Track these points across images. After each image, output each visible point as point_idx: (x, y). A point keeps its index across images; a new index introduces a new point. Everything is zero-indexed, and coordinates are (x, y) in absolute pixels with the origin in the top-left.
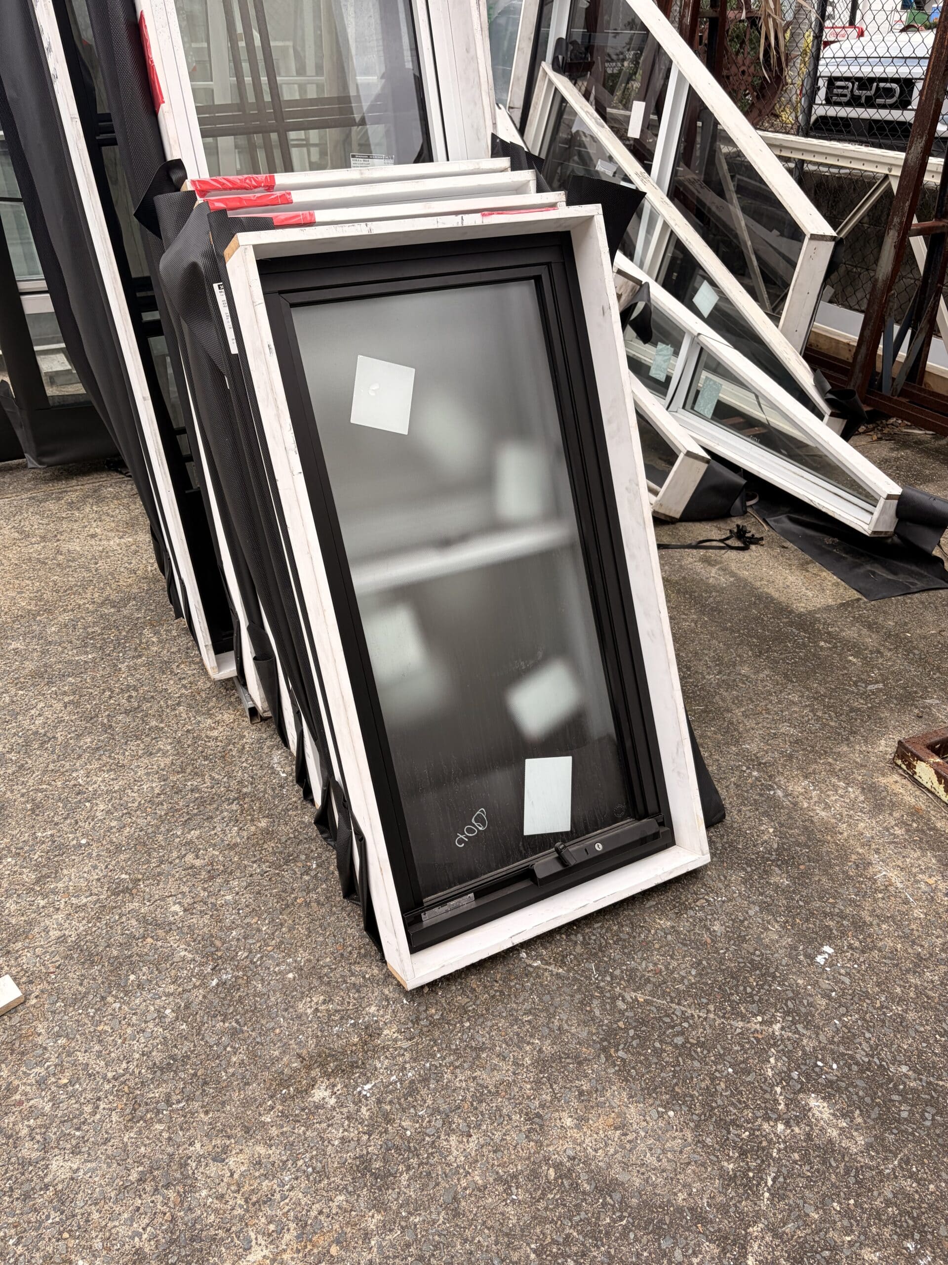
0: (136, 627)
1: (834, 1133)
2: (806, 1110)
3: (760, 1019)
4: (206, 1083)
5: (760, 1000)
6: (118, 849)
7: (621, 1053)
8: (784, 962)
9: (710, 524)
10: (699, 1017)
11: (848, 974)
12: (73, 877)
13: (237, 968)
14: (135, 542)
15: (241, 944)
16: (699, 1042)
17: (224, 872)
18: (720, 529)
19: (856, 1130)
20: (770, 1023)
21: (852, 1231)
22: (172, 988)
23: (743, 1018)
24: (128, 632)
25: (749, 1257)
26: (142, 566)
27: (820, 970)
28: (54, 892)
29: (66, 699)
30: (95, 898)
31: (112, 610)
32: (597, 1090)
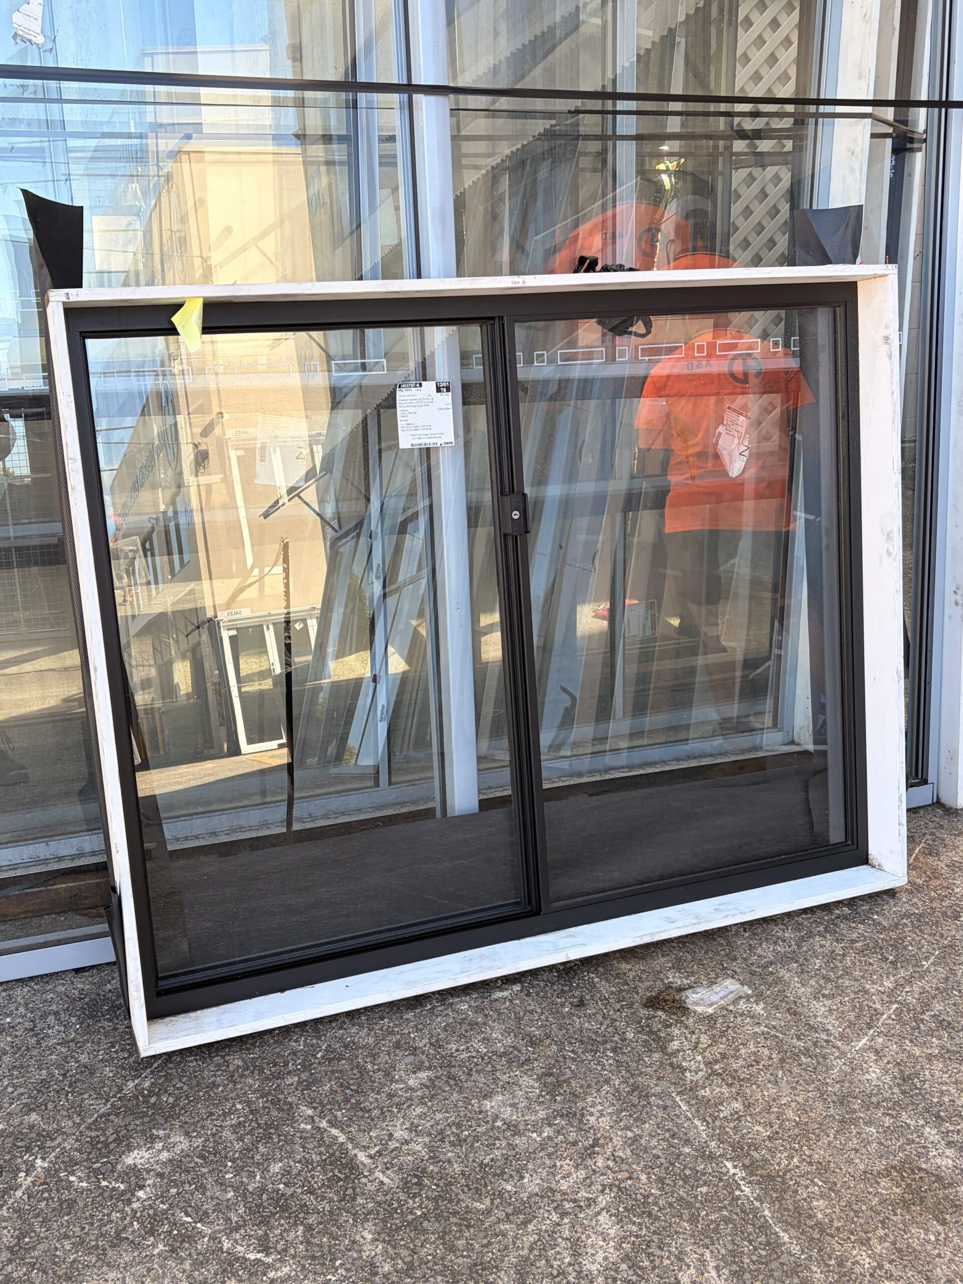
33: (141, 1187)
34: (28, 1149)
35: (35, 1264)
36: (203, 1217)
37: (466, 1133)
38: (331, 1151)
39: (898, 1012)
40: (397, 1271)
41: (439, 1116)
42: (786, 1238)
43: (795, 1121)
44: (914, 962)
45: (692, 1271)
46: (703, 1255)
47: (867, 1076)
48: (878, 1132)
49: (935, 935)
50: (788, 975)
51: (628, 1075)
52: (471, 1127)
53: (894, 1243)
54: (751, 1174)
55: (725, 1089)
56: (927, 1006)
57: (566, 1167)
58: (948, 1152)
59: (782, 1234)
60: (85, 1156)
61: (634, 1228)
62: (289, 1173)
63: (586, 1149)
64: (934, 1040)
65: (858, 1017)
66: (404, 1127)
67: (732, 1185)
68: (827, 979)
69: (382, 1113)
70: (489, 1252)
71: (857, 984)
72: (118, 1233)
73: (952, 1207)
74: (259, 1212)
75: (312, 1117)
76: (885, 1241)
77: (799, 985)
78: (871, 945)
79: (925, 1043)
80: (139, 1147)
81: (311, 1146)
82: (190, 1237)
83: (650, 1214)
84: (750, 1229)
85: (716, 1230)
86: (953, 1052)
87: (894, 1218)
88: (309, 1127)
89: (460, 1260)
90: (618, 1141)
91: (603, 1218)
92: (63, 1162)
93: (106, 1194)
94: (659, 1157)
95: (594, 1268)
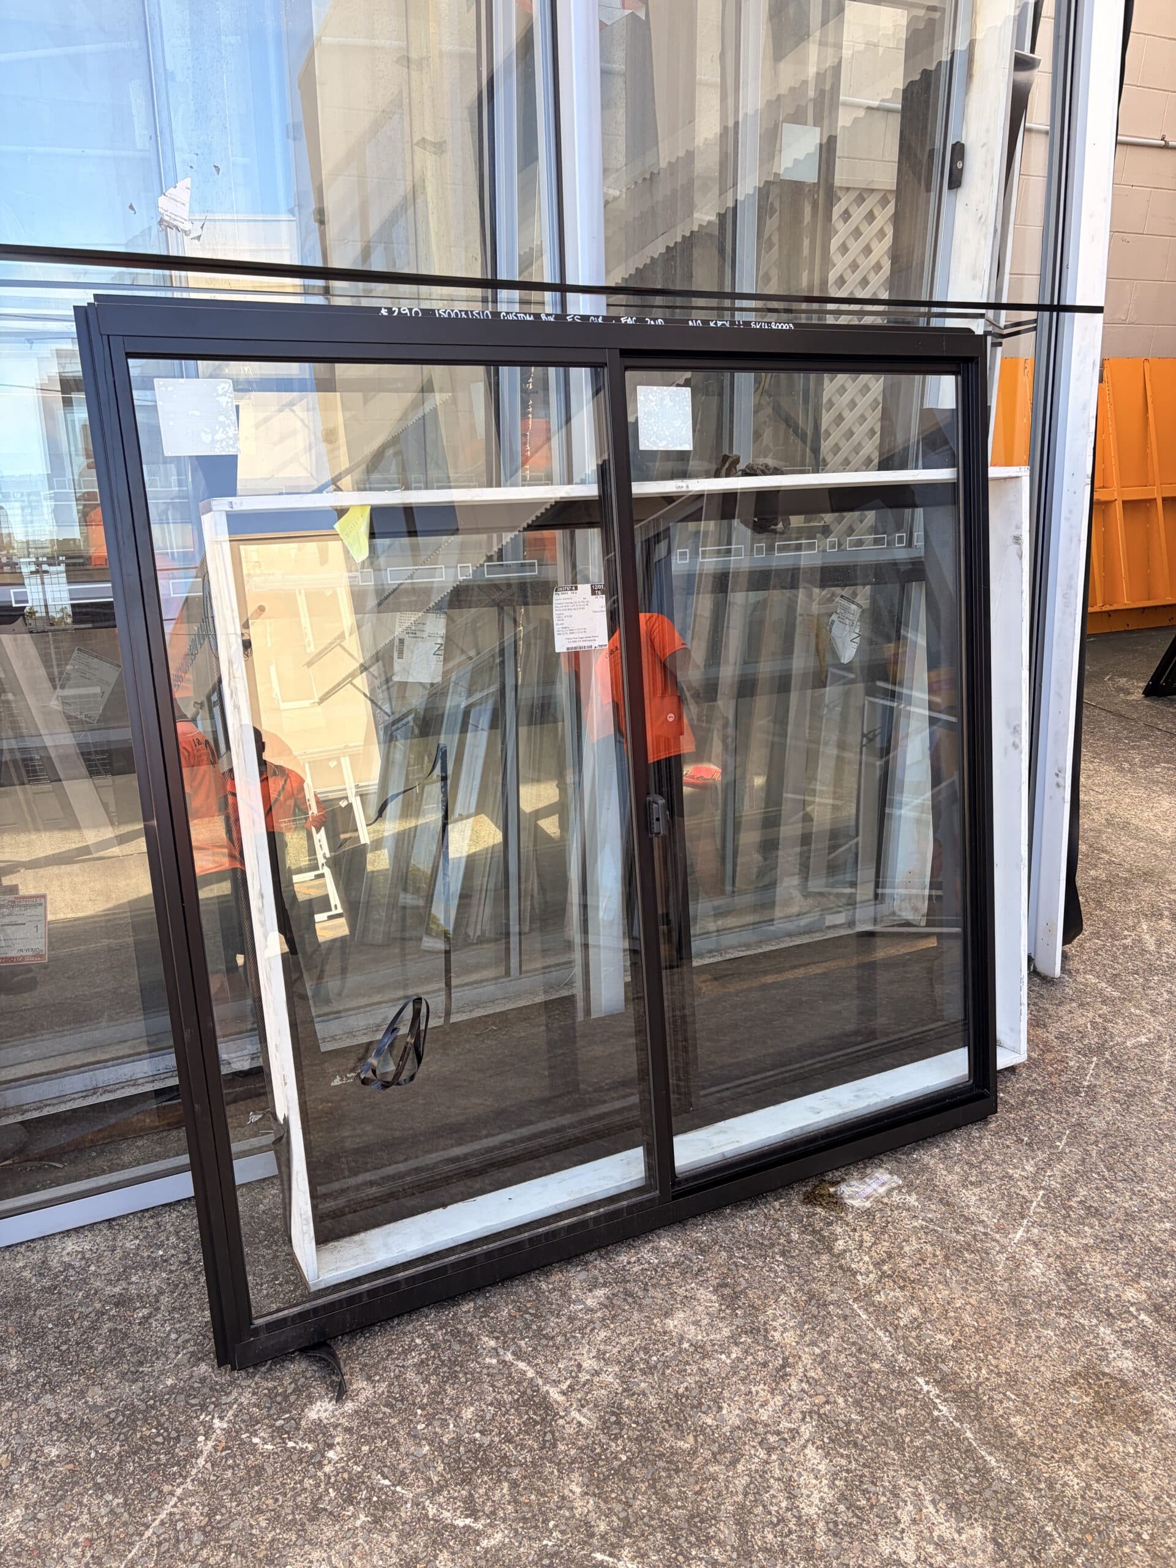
33: (331, 1446)
34: (203, 1407)
35: (231, 1546)
36: (401, 1479)
37: (654, 1358)
38: (522, 1389)
39: (1046, 1199)
40: (614, 1530)
41: (624, 1340)
42: (993, 1463)
43: (974, 1326)
44: (1048, 1143)
45: (910, 1507)
46: (916, 1488)
47: (1032, 1272)
48: (1056, 1335)
49: (1061, 1113)
50: (932, 1162)
51: (802, 1282)
52: (658, 1351)
53: (1096, 1459)
54: (945, 1390)
55: (898, 1293)
56: (1071, 1192)
57: (762, 1393)
58: (1127, 1353)
59: (988, 1458)
60: (265, 1411)
61: (844, 1462)
62: (483, 1418)
63: (778, 1370)
64: (1086, 1228)
65: (1009, 1205)
66: (592, 1355)
67: (928, 1405)
68: (971, 1165)
69: (567, 1340)
70: (702, 1501)
71: (1000, 1169)
72: (315, 1503)
73: (1142, 1414)
74: (459, 1468)
75: (495, 1349)
76: (1088, 1458)
77: (944, 1173)
78: (1004, 1125)
79: (1078, 1232)
80: (321, 1397)
81: (500, 1384)
82: (390, 1504)
83: (856, 1445)
84: (957, 1455)
85: (924, 1458)
86: (1107, 1241)
87: (1090, 1431)
88: (494, 1361)
89: (676, 1512)
90: (807, 1359)
91: (810, 1451)
92: (243, 1421)
93: (295, 1457)
94: (850, 1376)
95: (813, 1511)
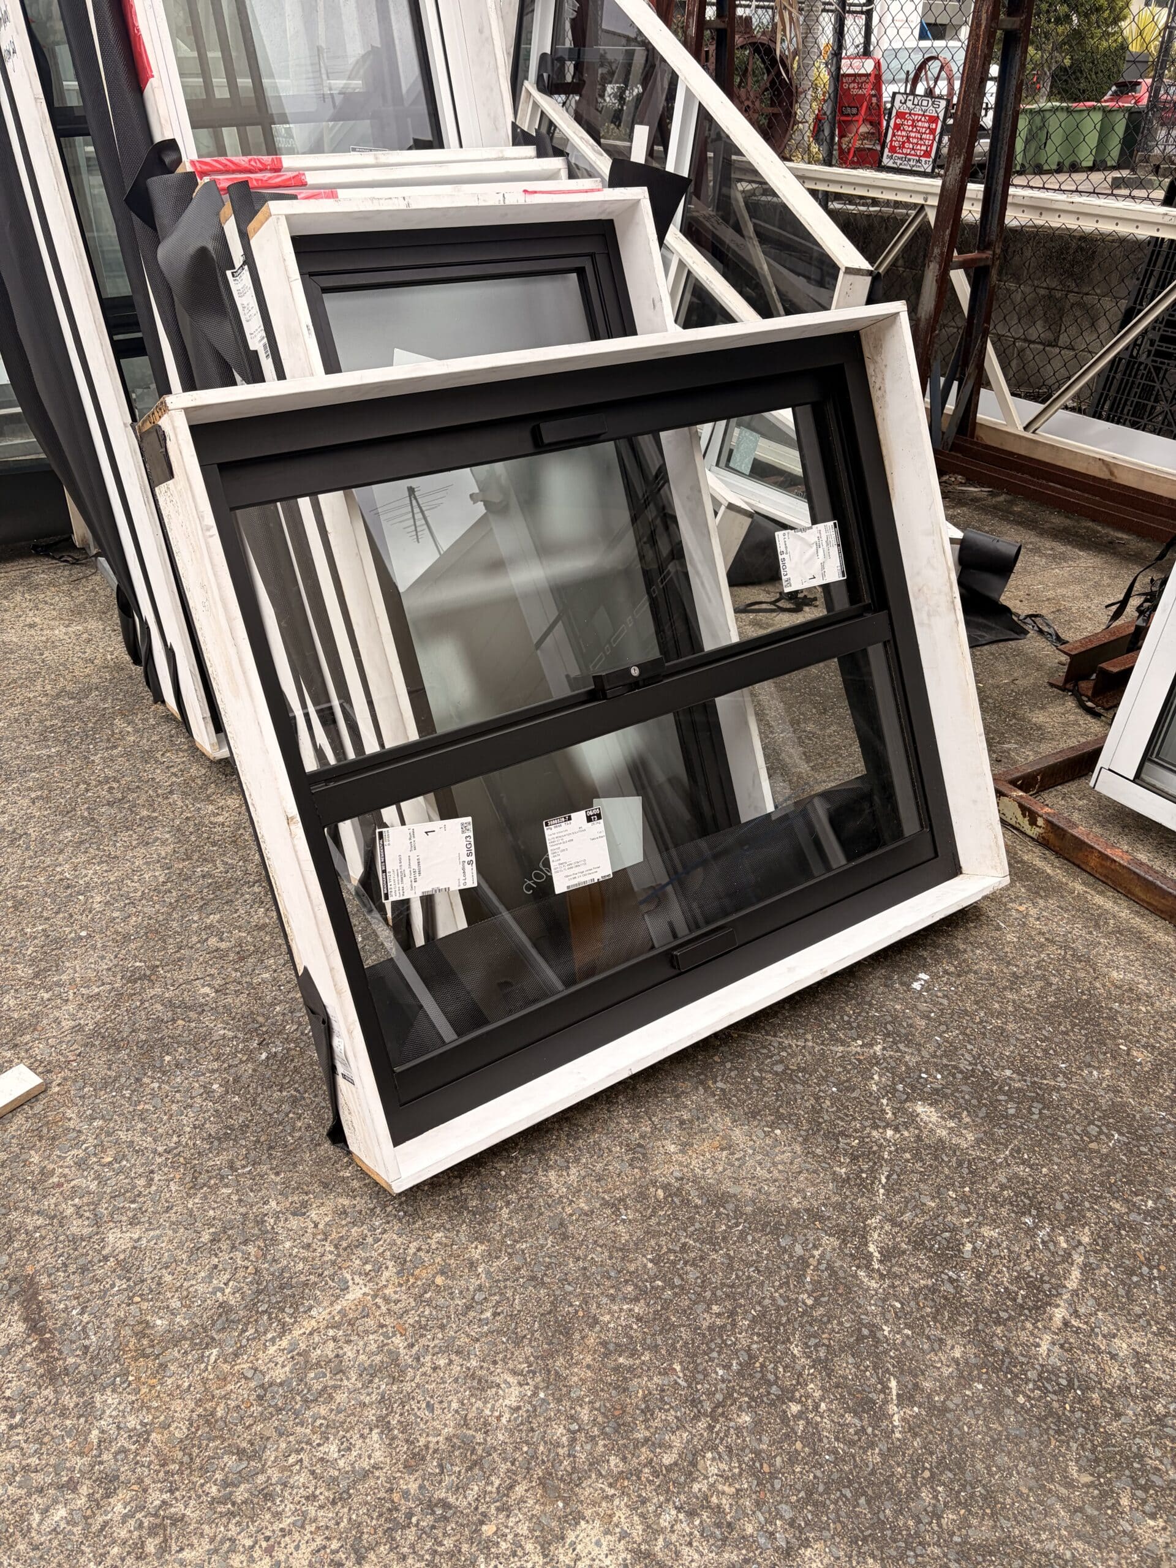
0: (104, 718)
1: (944, 1133)
2: (913, 1117)
3: (860, 1042)
4: (271, 1148)
5: (859, 1026)
6: (127, 938)
7: (720, 1084)
8: (879, 991)
9: (757, 588)
10: (797, 1046)
11: (945, 996)
12: (78, 969)
13: (287, 1040)
14: (86, 631)
15: (287, 1018)
16: (799, 1067)
17: (256, 951)
18: (768, 592)
19: (965, 1128)
20: (871, 1045)
21: (970, 1214)
22: (216, 1065)
23: (843, 1043)
24: (94, 723)
25: (870, 1244)
26: (99, 656)
27: (917, 995)
28: (58, 984)
29: (33, 795)
30: (108, 987)
31: (72, 702)
32: (698, 1118)
